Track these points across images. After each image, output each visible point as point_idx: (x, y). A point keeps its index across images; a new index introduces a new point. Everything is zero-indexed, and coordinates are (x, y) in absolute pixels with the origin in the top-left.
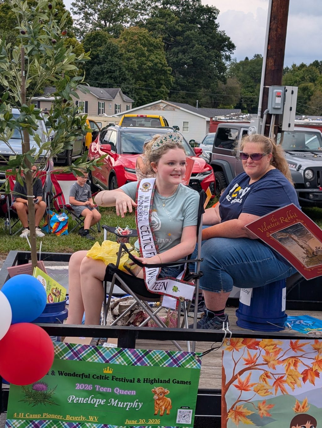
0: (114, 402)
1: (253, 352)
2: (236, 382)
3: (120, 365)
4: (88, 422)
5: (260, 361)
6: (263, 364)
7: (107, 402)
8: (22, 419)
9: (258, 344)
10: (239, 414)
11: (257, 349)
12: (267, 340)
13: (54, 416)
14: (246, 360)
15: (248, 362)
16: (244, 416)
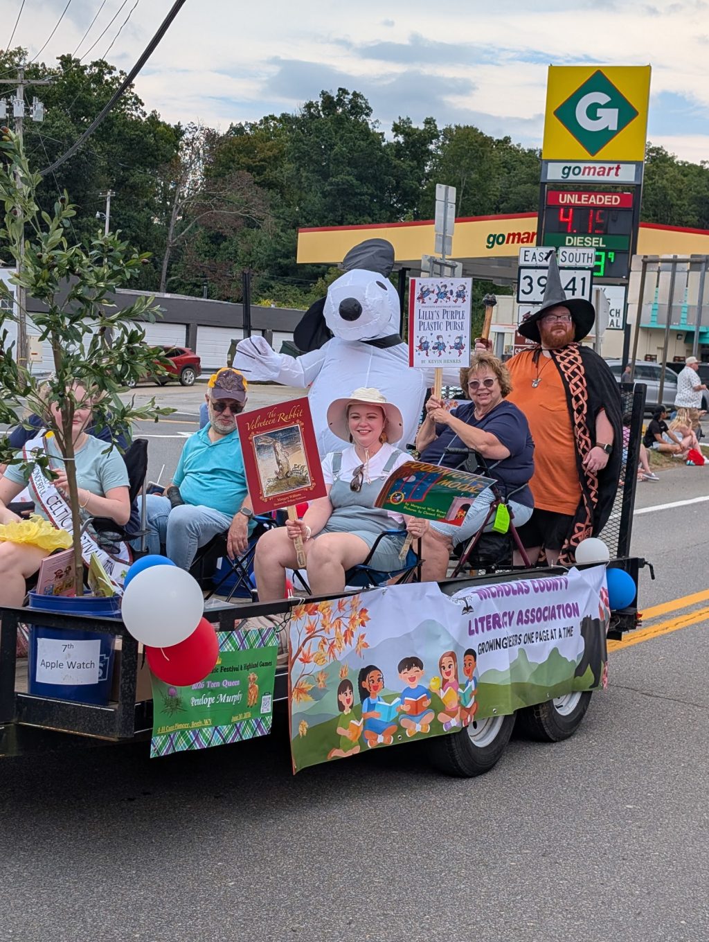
0: (222, 698)
1: (313, 618)
2: (301, 656)
3: (228, 652)
4: (204, 727)
5: (319, 627)
6: (321, 630)
7: (216, 700)
8: (163, 734)
9: (316, 608)
10: (301, 691)
11: (315, 614)
12: (324, 602)
13: (180, 726)
14: (307, 629)
15: (309, 630)
16: (305, 693)
